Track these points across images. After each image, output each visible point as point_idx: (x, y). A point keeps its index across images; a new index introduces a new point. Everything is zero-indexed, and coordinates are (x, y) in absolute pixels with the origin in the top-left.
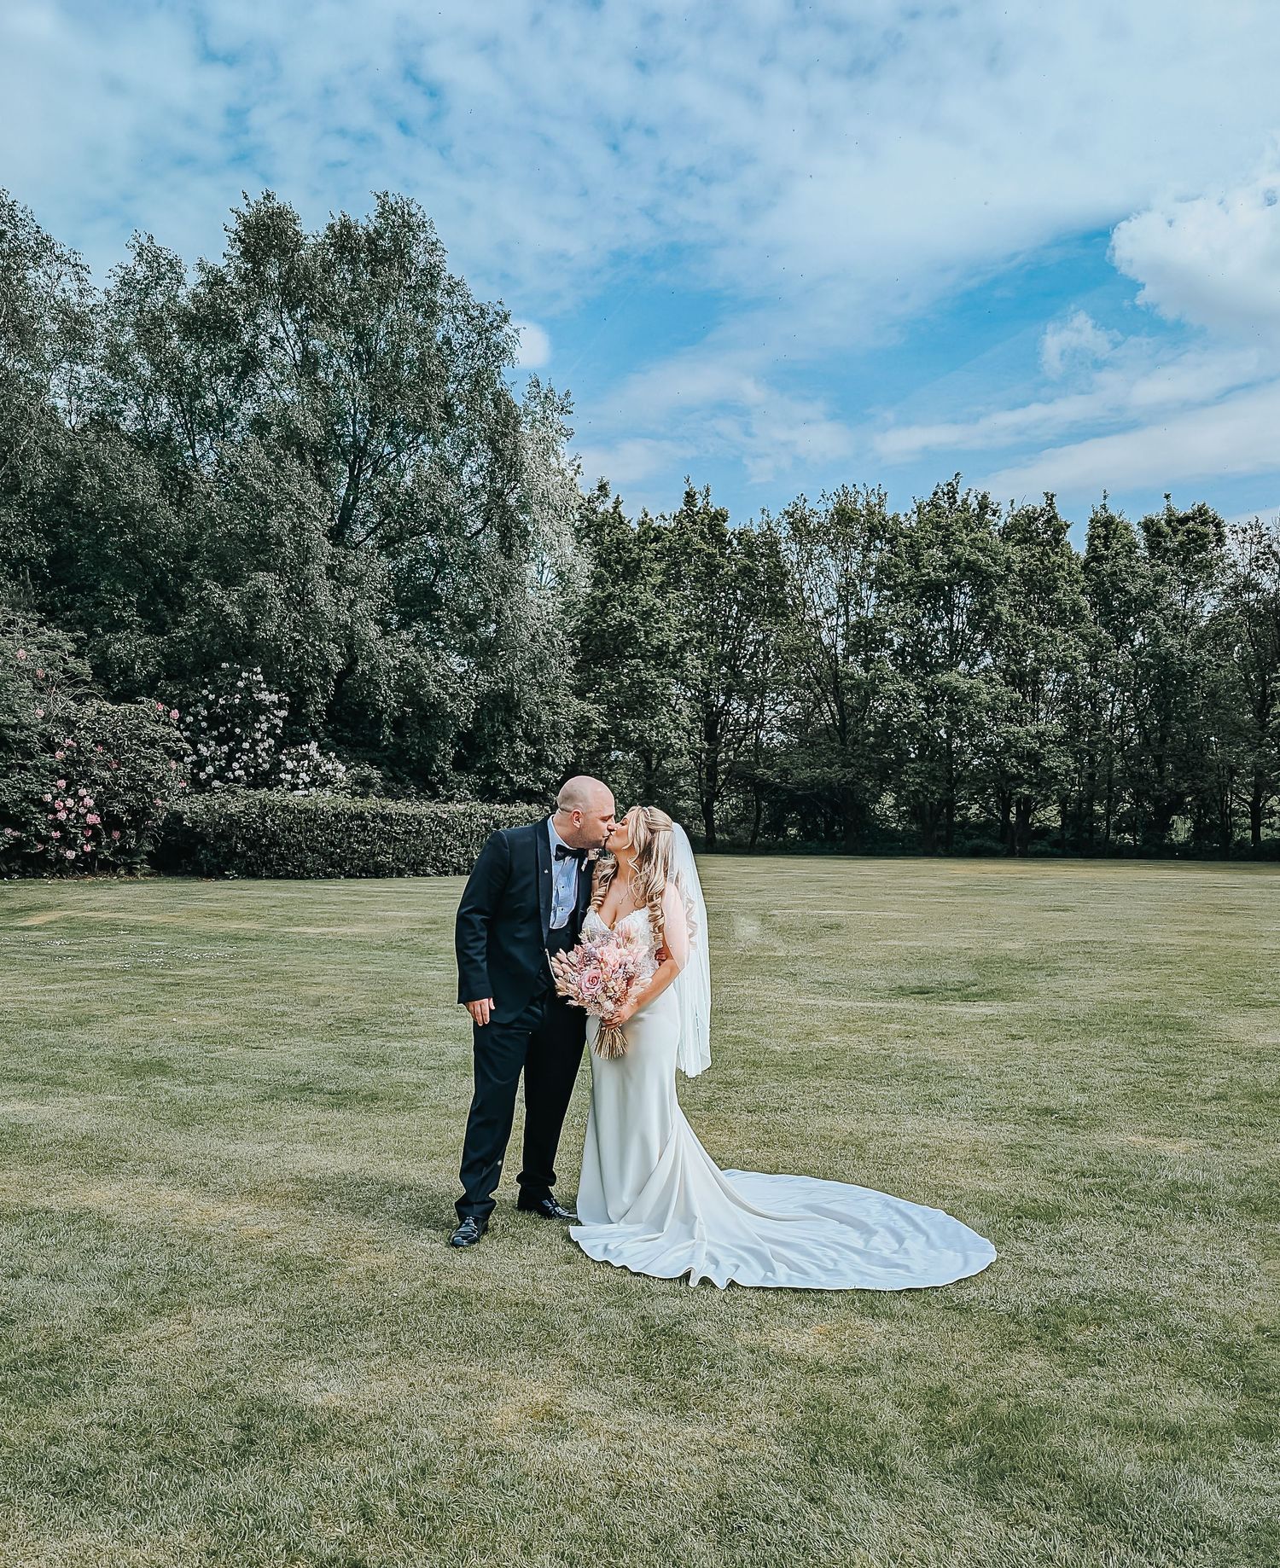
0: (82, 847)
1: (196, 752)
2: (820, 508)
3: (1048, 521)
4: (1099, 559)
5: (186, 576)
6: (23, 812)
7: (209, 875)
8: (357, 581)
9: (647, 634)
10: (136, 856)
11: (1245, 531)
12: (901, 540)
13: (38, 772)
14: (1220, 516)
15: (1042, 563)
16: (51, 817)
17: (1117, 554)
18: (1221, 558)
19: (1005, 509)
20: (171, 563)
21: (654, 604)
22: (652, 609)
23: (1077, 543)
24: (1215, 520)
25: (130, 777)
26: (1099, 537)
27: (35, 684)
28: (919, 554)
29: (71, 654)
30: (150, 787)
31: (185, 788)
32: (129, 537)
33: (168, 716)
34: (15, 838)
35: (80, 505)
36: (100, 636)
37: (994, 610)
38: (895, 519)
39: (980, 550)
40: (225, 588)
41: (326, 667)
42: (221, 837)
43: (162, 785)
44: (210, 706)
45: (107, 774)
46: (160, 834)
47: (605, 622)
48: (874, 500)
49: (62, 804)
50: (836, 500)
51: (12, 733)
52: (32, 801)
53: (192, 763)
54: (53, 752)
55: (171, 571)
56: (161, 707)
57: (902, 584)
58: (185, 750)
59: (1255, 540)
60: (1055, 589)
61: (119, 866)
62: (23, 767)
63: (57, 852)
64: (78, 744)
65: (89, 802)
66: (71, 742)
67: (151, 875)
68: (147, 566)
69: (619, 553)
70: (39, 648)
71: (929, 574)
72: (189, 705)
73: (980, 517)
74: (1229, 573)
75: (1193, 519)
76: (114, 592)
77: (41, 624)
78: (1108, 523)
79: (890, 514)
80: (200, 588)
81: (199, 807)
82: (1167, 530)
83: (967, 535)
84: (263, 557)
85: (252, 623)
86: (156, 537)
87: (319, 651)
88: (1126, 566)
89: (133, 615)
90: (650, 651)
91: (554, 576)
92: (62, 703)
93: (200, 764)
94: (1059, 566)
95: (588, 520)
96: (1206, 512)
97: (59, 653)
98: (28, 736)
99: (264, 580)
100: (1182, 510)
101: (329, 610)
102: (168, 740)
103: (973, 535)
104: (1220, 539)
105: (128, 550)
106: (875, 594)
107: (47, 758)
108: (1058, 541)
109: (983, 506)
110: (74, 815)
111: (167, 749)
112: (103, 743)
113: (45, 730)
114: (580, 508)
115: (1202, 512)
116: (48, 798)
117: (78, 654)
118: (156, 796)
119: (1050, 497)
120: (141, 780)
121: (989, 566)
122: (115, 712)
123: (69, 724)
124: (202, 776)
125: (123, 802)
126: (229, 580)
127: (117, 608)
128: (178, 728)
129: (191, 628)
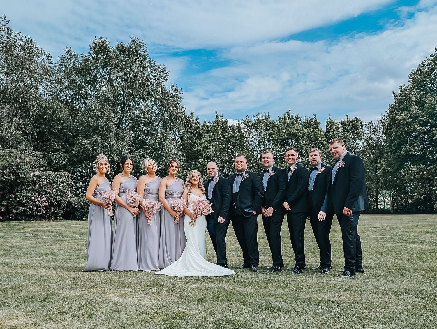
0: (42, 212)
1: (76, 185)
2: (252, 119)
3: (315, 122)
4: (329, 132)
5: (75, 137)
6: (26, 202)
7: (79, 220)
8: (123, 138)
9: (204, 153)
10: (58, 214)
11: (368, 124)
12: (275, 128)
13: (31, 191)
14: (362, 120)
15: (313, 133)
16: (34, 203)
17: (334, 130)
18: (362, 131)
19: (303, 119)
20: (71, 134)
21: (206, 145)
22: (206, 146)
23: (323, 128)
24: (360, 121)
25: (57, 192)
26: (329, 126)
27: (30, 166)
28: (279, 131)
29: (41, 158)
30: (62, 194)
31: (73, 195)
32: (60, 127)
33: (69, 175)
34: (23, 210)
35: (46, 118)
36: (50, 154)
37: (300, 146)
38: (273, 122)
39: (296, 130)
40: (86, 140)
41: (114, 161)
42: (82, 208)
43: (66, 195)
44: (80, 172)
45: (50, 191)
46: (65, 208)
47: (193, 149)
48: (267, 117)
49: (37, 200)
50: (257, 117)
51: (24, 180)
52: (29, 199)
53: (75, 188)
54: (35, 185)
55: (71, 136)
56: (66, 173)
57: (275, 139)
58: (73, 184)
59: (371, 126)
60: (317, 140)
61: (53, 217)
62: (27, 190)
63: (35, 213)
64: (42, 183)
65: (45, 199)
66: (40, 182)
67: (62, 220)
68: (64, 135)
69: (196, 131)
70: (32, 157)
71: (282, 136)
72: (75, 172)
73: (297, 121)
74: (365, 135)
75: (354, 121)
76: (55, 142)
77: (33, 150)
78: (331, 122)
79: (271, 121)
80: (78, 140)
81: (76, 201)
82: (348, 124)
83: (293, 126)
84: (97, 132)
85: (93, 149)
86: (67, 127)
87: (112, 157)
88: (336, 133)
89: (60, 148)
90: (205, 157)
91: (179, 137)
92: (38, 172)
93: (77, 189)
94: (318, 134)
95: (188, 123)
96: (358, 119)
97: (38, 158)
98: (28, 181)
99: (96, 137)
100: (352, 119)
101: (115, 146)
102: (68, 182)
103: (294, 126)
104: (362, 126)
105: (59, 131)
106: (268, 142)
107: (33, 187)
108: (317, 127)
109: (297, 118)
110: (40, 203)
111: (68, 184)
112: (50, 183)
113: (33, 179)
114: (186, 119)
115: (356, 119)
116: (33, 198)
117: (43, 158)
118: (64, 197)
119: (315, 115)
120: (60, 193)
121: (299, 134)
122: (53, 174)
123: (40, 177)
124: (78, 192)
125: (55, 199)
126: (87, 137)
127: (55, 146)
128: (71, 179)
129: (77, 151)
